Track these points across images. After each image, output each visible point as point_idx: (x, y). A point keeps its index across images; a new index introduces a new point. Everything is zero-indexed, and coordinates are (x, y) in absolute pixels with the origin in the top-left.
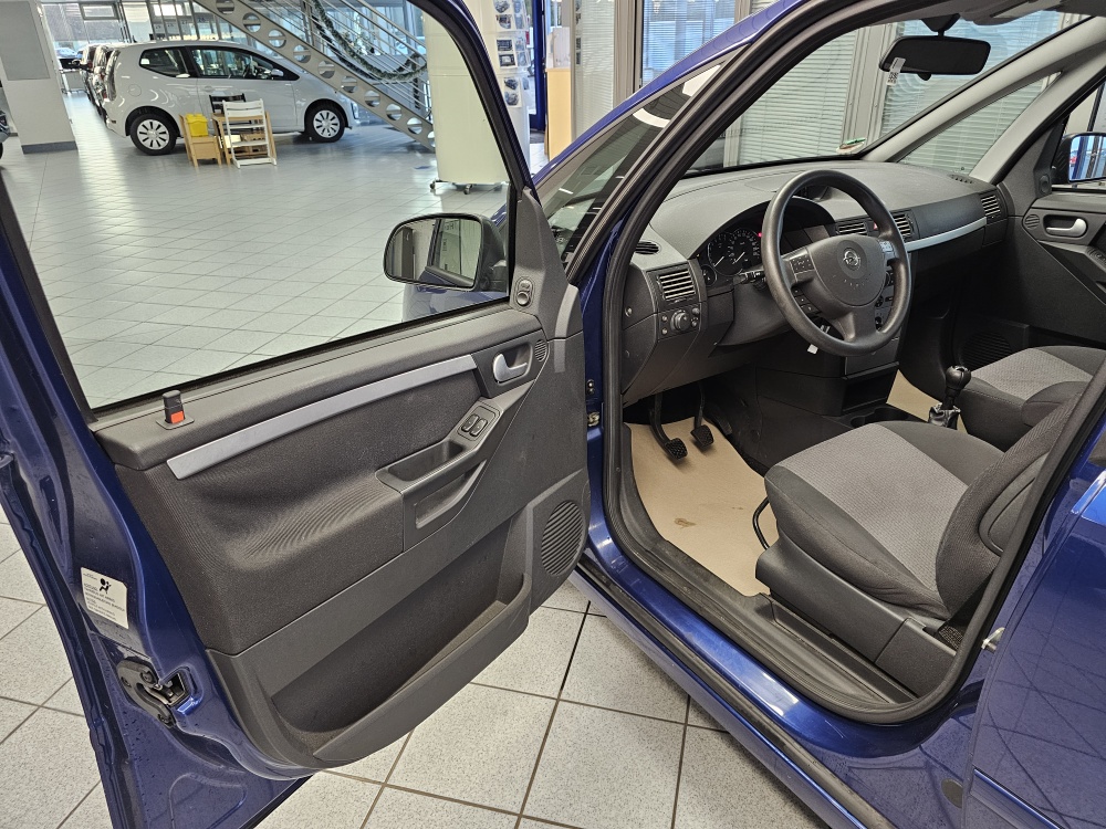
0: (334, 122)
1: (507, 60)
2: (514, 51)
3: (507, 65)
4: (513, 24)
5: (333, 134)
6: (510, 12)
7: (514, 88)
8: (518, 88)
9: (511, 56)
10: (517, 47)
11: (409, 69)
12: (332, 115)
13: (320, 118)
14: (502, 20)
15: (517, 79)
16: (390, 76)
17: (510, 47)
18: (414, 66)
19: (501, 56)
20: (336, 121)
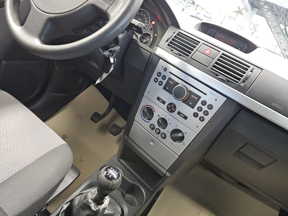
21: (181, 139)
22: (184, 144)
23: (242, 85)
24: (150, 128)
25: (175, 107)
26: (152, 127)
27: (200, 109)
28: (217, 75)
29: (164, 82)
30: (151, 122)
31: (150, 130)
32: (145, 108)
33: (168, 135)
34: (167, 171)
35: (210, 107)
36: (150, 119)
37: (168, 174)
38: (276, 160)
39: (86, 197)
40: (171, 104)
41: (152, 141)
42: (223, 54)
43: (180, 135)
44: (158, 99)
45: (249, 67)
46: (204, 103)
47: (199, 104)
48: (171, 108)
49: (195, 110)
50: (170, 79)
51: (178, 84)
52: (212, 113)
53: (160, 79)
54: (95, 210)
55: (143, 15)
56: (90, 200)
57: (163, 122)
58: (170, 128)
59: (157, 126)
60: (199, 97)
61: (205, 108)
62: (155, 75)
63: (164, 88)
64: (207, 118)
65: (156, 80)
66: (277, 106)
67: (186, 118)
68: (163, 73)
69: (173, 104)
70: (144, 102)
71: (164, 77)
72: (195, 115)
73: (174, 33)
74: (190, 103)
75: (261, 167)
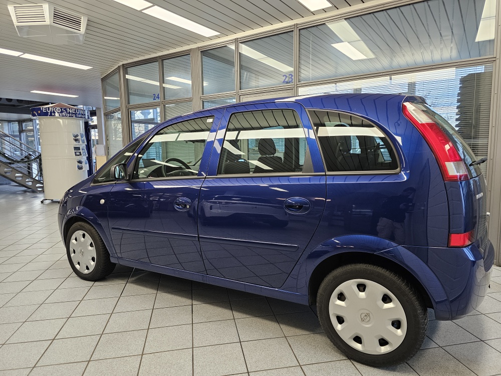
1: (78, 154)
2: (81, 151)
3: (78, 155)
4: (81, 142)
6: (79, 137)
7: (81, 164)
8: (83, 163)
9: (80, 153)
10: (82, 149)
11: (26, 160)
14: (76, 140)
15: (82, 160)
16: (18, 162)
17: (79, 149)
18: (28, 158)
19: (75, 152)
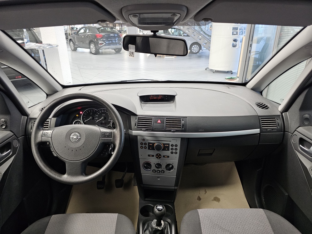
0: (197, 48)
1: (235, 33)
3: (235, 35)
5: (196, 51)
7: (236, 42)
8: (238, 42)
9: (237, 32)
10: (240, 29)
12: (197, 46)
13: (194, 47)
15: (238, 39)
17: (237, 29)
19: (233, 32)
20: (198, 48)
21: (172, 167)
22: (175, 169)
23: (183, 129)
24: (153, 172)
25: (160, 155)
26: (154, 171)
27: (172, 149)
28: (171, 130)
29: (147, 146)
30: (152, 169)
31: (154, 173)
32: (144, 164)
33: (165, 170)
34: (174, 186)
35: (176, 146)
36: (151, 168)
37: (176, 188)
38: (215, 149)
39: (152, 228)
40: (157, 155)
41: (158, 178)
42: (167, 119)
43: (171, 166)
44: (149, 156)
45: (181, 119)
46: (172, 145)
47: (170, 147)
48: (158, 156)
49: (170, 151)
50: (149, 143)
51: (154, 143)
52: (178, 148)
53: (144, 146)
54: (161, 229)
55: (104, 111)
56: (156, 227)
57: (159, 165)
58: (164, 166)
59: (156, 169)
60: (169, 144)
61: (174, 147)
62: (139, 145)
63: (149, 149)
64: (178, 151)
65: (142, 147)
66: (201, 130)
67: (168, 157)
68: (144, 142)
69: (158, 154)
70: (142, 162)
71: (146, 144)
72: (172, 153)
73: (136, 119)
74: (166, 149)
75: (211, 154)
